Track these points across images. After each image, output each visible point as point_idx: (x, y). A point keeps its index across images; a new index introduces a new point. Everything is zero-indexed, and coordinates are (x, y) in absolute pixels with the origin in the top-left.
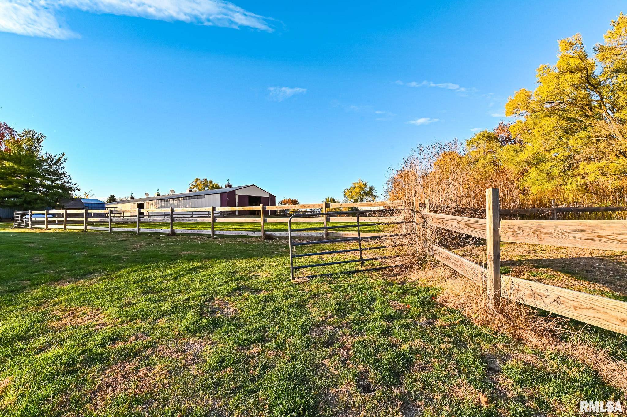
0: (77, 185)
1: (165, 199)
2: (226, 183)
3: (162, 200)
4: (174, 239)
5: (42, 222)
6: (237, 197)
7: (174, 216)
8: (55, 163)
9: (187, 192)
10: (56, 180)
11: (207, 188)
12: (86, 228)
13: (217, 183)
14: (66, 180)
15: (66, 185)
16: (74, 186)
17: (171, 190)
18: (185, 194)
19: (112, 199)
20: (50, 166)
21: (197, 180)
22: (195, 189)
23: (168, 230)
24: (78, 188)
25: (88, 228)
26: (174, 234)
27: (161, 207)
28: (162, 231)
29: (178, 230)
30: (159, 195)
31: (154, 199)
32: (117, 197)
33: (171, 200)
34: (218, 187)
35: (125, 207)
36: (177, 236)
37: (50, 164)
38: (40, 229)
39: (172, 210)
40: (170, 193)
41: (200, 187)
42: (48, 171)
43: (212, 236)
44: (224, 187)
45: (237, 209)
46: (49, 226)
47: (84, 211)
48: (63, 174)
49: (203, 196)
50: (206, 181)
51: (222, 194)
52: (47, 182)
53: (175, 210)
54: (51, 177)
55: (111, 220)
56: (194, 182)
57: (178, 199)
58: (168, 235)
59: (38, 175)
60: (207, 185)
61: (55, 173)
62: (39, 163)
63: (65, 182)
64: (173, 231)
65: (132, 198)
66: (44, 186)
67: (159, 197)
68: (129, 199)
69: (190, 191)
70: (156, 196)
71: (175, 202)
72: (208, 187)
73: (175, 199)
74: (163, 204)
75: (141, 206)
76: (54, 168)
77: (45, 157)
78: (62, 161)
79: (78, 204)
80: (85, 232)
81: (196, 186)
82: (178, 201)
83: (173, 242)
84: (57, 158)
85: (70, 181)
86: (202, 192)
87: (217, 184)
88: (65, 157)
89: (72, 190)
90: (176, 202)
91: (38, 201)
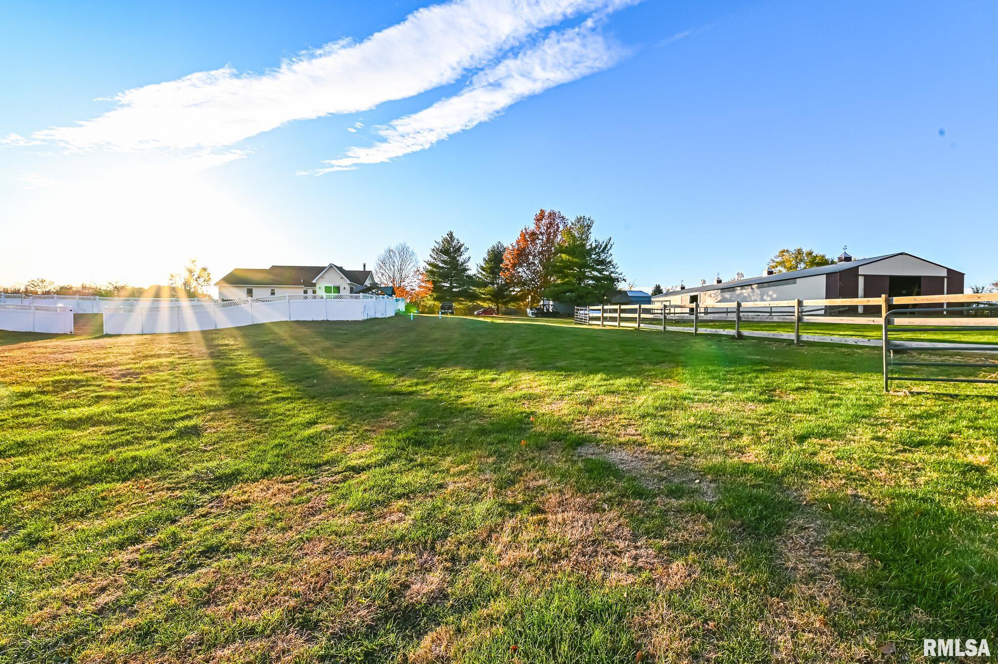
0: (623, 275)
1: (730, 288)
2: (840, 253)
3: (723, 290)
4: (741, 342)
5: (597, 319)
6: (861, 280)
7: (741, 314)
8: (603, 251)
9: (765, 274)
10: (603, 270)
11: (802, 265)
12: (639, 326)
13: (822, 253)
14: (612, 270)
15: (613, 275)
16: (621, 276)
17: (738, 274)
18: (762, 278)
19: (658, 291)
20: (598, 254)
21: (783, 251)
22: (779, 268)
23: (732, 332)
24: (625, 278)
25: (642, 325)
26: (740, 336)
27: (723, 300)
28: (724, 333)
29: (746, 332)
30: (719, 282)
31: (713, 288)
32: (664, 289)
33: (739, 288)
34: (824, 262)
35: (675, 300)
36: (745, 339)
37: (598, 253)
38: (597, 325)
39: (739, 305)
40: (736, 277)
41: (788, 264)
42: (597, 260)
43: (795, 342)
44: (836, 260)
45: (860, 301)
46: (605, 323)
47: (637, 306)
48: (610, 262)
49: (792, 280)
50: (799, 253)
51: (829, 275)
52: (596, 273)
53: (743, 304)
54: (599, 267)
55: (665, 317)
56: (777, 257)
57: (749, 287)
58: (732, 338)
59: (588, 267)
60: (801, 260)
61: (602, 262)
62: (589, 252)
63: (612, 272)
64: (739, 333)
65: (683, 288)
66: (594, 278)
67: (720, 286)
68: (679, 289)
69: (770, 273)
70: (715, 283)
71: (744, 291)
72: (805, 263)
73: (746, 287)
74: (727, 295)
75: (694, 299)
76: (603, 256)
77: (594, 245)
78: (609, 247)
79: (625, 298)
80: (637, 330)
81: (782, 263)
82: (750, 290)
83: (738, 346)
84: (604, 245)
85: (617, 270)
86: (792, 274)
87: (823, 257)
88: (611, 242)
89: (618, 282)
90: (746, 292)
91: (589, 296)
